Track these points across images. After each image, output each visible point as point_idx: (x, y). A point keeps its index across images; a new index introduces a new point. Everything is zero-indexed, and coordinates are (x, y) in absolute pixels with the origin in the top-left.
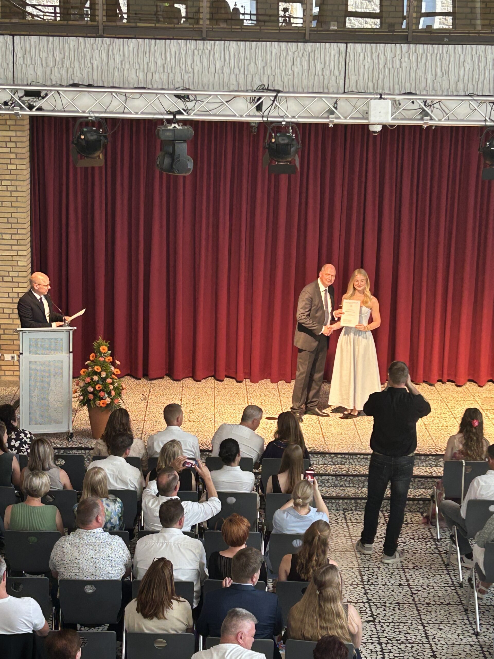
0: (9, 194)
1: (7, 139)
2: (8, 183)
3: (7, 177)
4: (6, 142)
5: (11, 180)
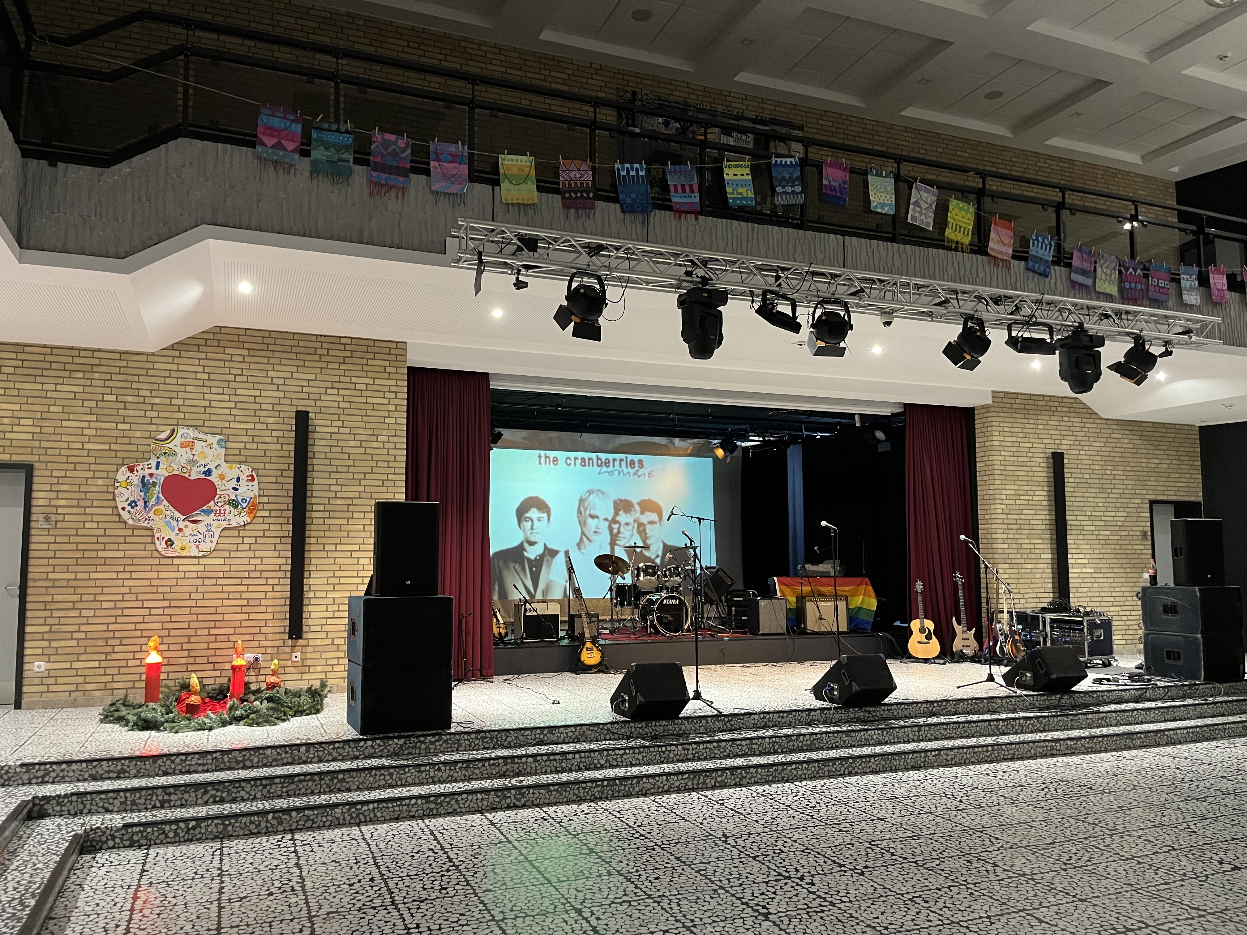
0: (386, 452)
1: (387, 389)
2: (385, 439)
3: (385, 432)
4: (384, 392)
5: (389, 436)
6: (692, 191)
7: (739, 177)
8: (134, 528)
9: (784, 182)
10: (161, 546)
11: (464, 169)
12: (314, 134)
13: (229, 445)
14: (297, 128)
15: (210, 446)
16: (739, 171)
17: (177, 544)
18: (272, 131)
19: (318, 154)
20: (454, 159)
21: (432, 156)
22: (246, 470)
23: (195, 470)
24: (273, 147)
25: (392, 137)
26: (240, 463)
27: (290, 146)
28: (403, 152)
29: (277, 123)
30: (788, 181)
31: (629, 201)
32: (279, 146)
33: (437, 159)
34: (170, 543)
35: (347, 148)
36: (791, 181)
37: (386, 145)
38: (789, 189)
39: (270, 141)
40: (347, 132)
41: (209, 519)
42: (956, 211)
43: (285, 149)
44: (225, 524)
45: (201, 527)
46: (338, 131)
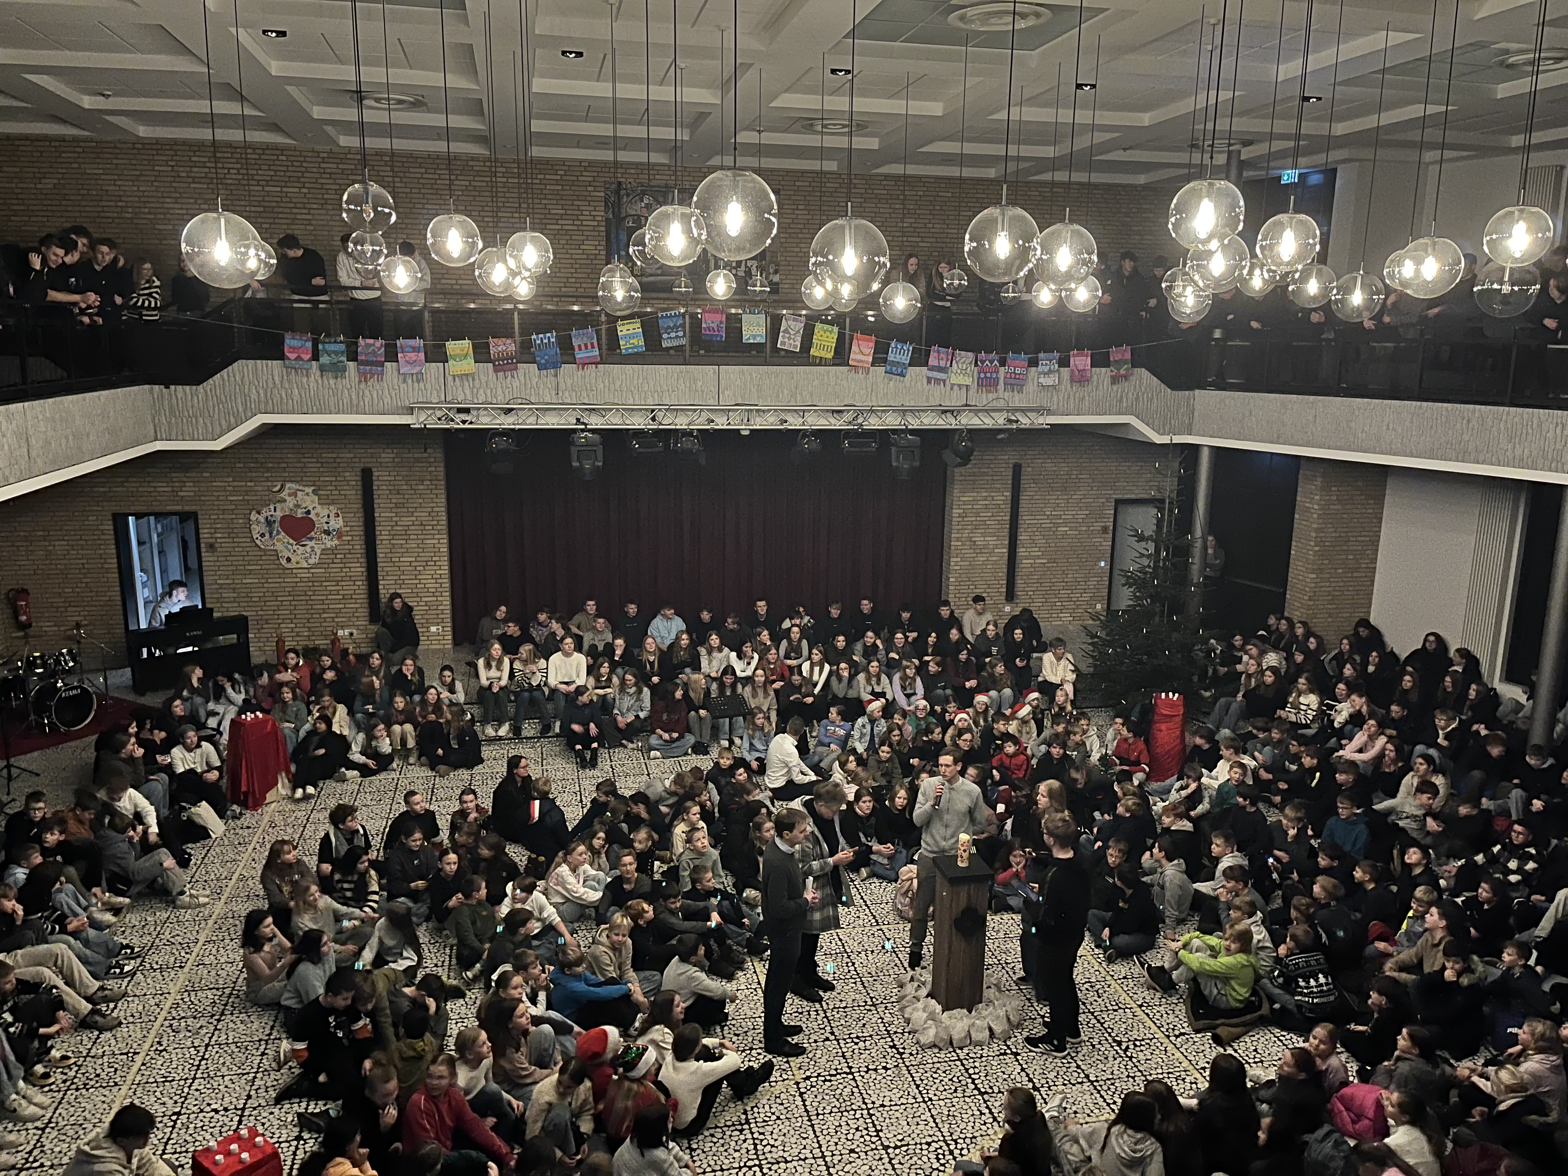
6: (593, 347)
7: (632, 331)
8: (265, 550)
9: (668, 330)
10: (284, 562)
11: (422, 355)
12: (320, 347)
13: (321, 492)
14: (309, 344)
15: (307, 494)
16: (631, 327)
17: (293, 560)
18: (294, 349)
19: (324, 359)
20: (415, 349)
21: (399, 350)
22: (333, 509)
23: (300, 511)
24: (296, 359)
25: (371, 341)
26: (329, 504)
27: (307, 357)
28: (379, 349)
29: (295, 343)
30: (672, 329)
31: (543, 361)
32: (299, 358)
33: (402, 352)
34: (289, 560)
35: (343, 352)
36: (675, 328)
37: (368, 346)
38: (673, 335)
39: (293, 356)
40: (341, 342)
41: (312, 543)
42: (822, 333)
43: (302, 360)
44: (323, 547)
45: (308, 549)
46: (335, 342)
